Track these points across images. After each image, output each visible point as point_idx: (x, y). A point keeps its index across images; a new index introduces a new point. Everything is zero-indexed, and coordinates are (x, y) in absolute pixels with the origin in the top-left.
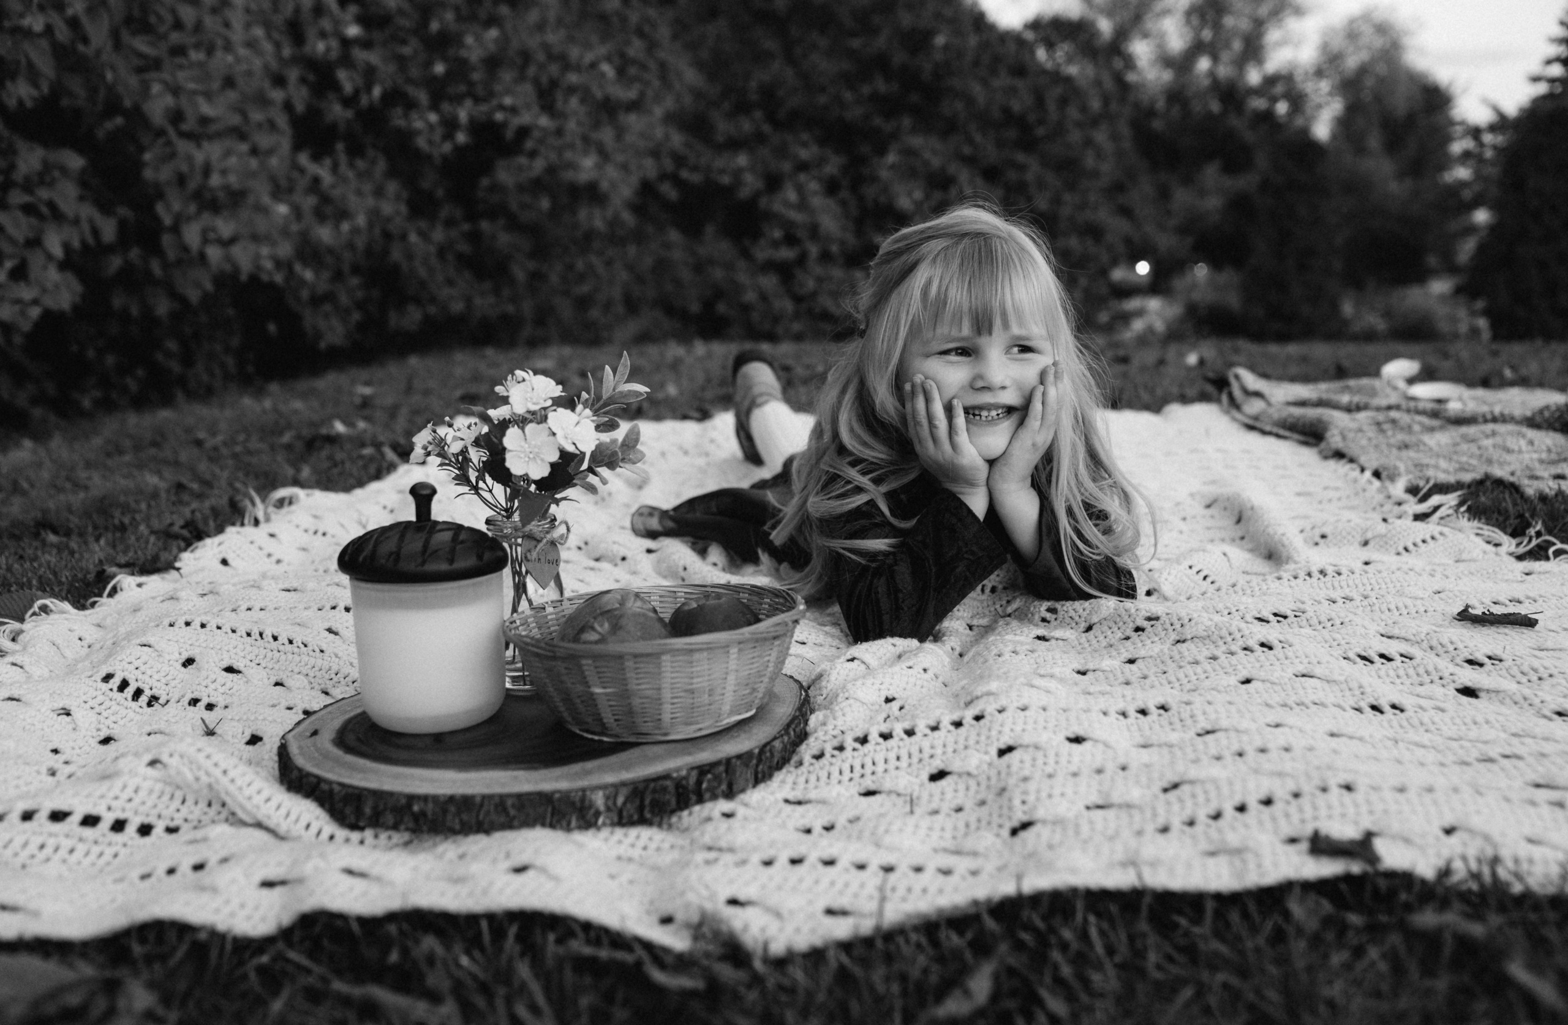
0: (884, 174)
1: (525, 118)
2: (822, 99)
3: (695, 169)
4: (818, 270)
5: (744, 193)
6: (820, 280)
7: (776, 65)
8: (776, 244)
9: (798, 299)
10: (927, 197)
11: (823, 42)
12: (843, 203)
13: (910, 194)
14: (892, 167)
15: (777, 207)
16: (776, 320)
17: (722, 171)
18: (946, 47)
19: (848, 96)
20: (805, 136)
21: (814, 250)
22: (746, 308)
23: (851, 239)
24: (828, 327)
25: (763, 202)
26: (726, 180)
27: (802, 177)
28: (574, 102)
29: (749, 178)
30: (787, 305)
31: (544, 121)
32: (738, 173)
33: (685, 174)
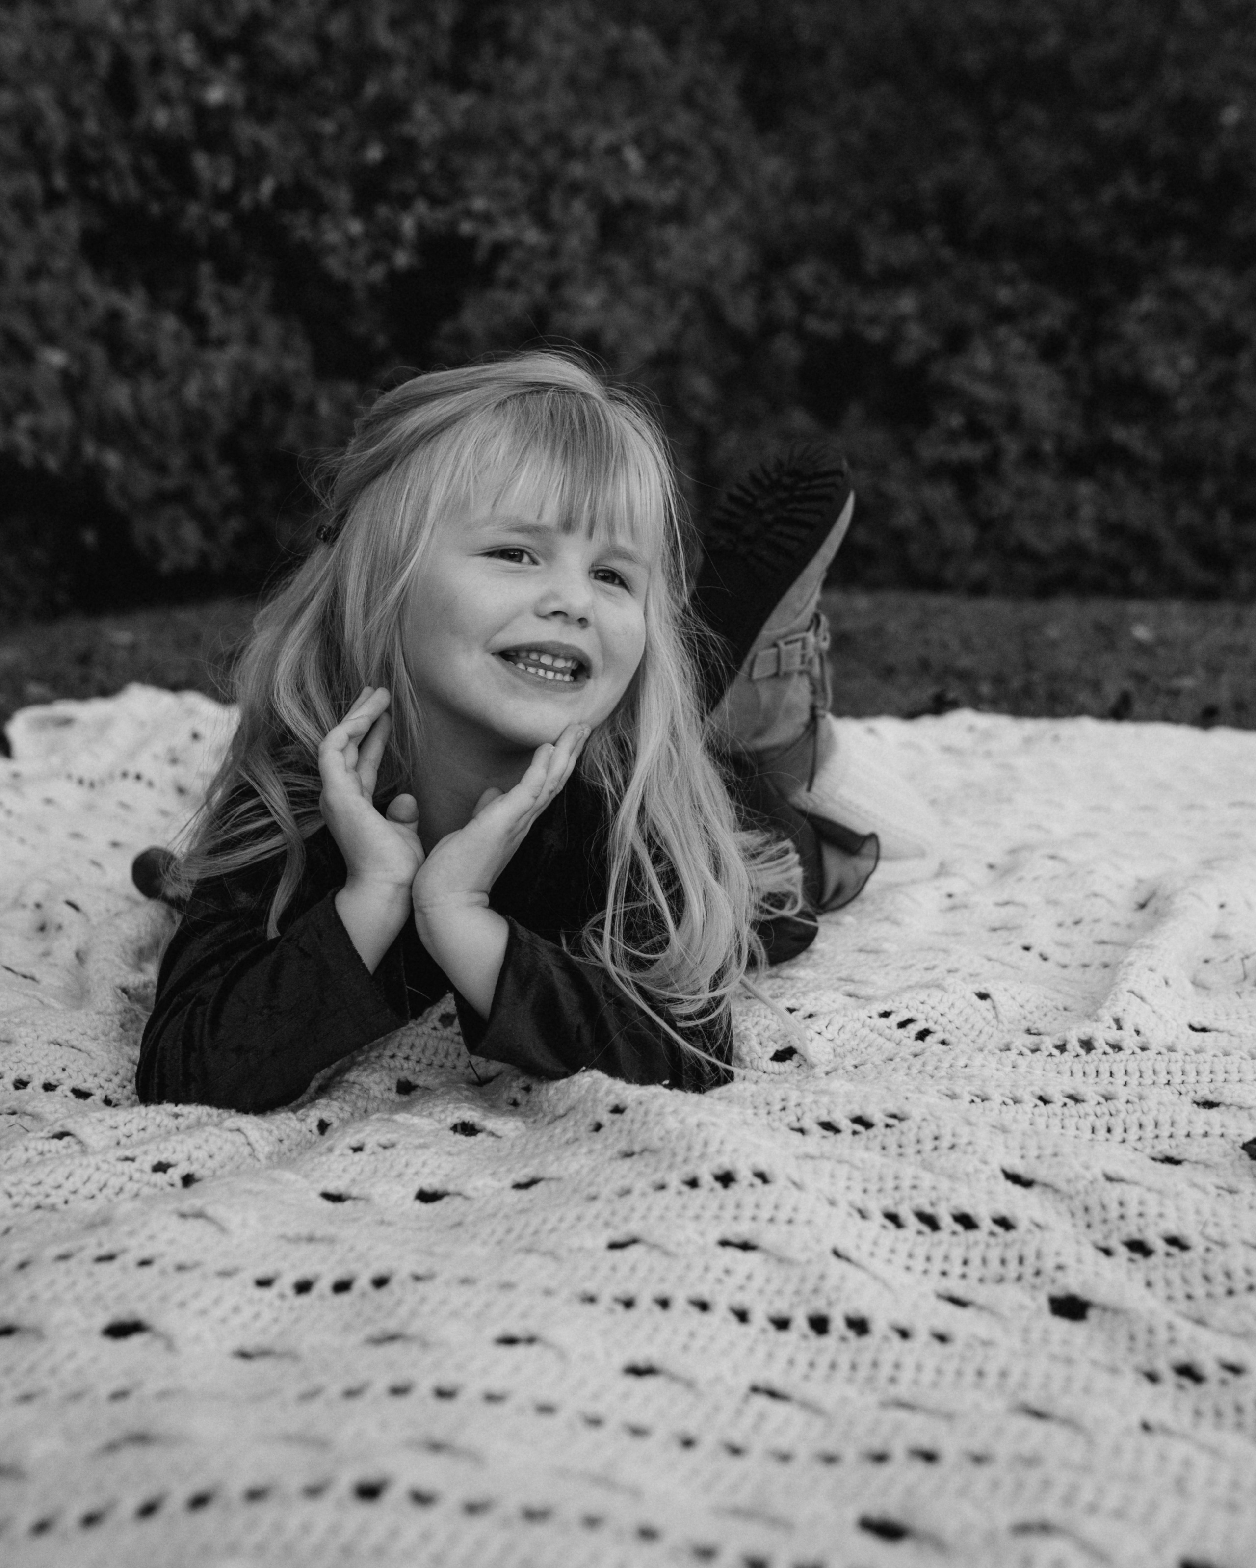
0: (1131, 328)
1: (505, 231)
2: (1033, 209)
3: (828, 315)
4: (1019, 480)
5: (907, 355)
6: (1020, 495)
7: (969, 155)
8: (953, 437)
9: (985, 525)
10: (1202, 366)
11: (1038, 116)
12: (1069, 375)
13: (1172, 362)
14: (1145, 318)
15: (958, 379)
16: (946, 555)
17: (873, 320)
18: (1241, 127)
19: (1077, 206)
20: (1009, 267)
21: (1012, 447)
22: (900, 537)
23: (1075, 430)
24: (1023, 568)
25: (936, 370)
26: (876, 334)
27: (1003, 331)
28: (578, 207)
29: (915, 331)
30: (968, 534)
31: (533, 236)
32: (898, 324)
33: (813, 324)
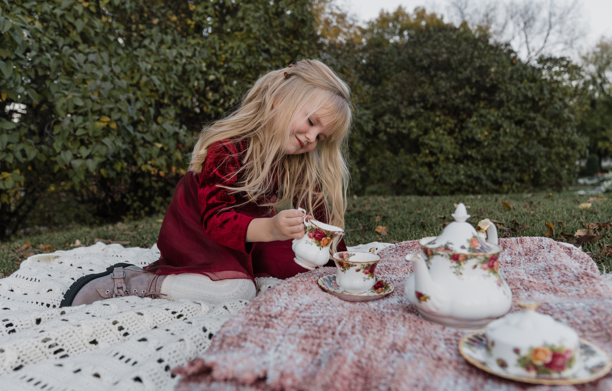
0: (471, 125)
2: (443, 97)
3: (393, 128)
4: (444, 165)
5: (413, 136)
6: (444, 169)
7: (426, 86)
8: (426, 156)
9: (436, 177)
10: (490, 134)
11: (444, 75)
12: (455, 138)
13: (482, 133)
14: (474, 122)
15: (426, 141)
16: (426, 185)
17: (404, 128)
18: (496, 72)
19: (454, 96)
20: (438, 113)
21: (442, 157)
22: (414, 181)
23: (458, 152)
24: (446, 187)
25: (421, 139)
26: (405, 131)
27: (438, 129)
29: (415, 130)
30: (432, 179)
32: (410, 129)
33: (388, 130)
